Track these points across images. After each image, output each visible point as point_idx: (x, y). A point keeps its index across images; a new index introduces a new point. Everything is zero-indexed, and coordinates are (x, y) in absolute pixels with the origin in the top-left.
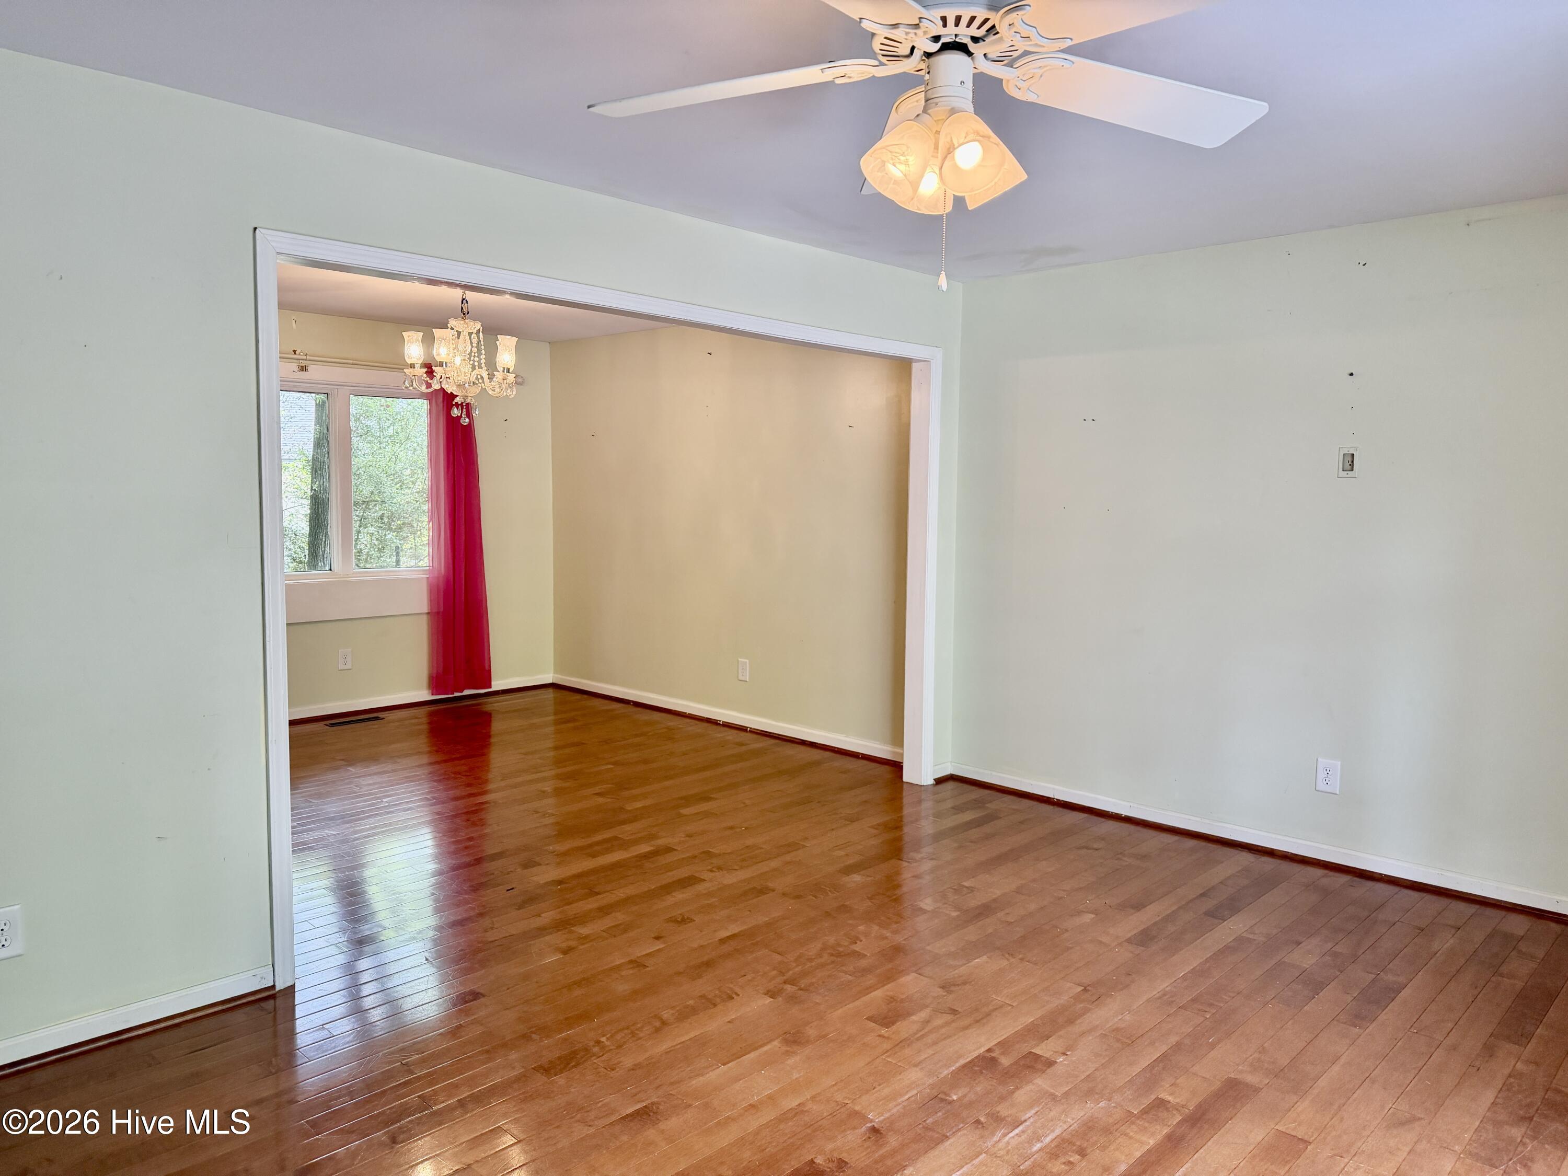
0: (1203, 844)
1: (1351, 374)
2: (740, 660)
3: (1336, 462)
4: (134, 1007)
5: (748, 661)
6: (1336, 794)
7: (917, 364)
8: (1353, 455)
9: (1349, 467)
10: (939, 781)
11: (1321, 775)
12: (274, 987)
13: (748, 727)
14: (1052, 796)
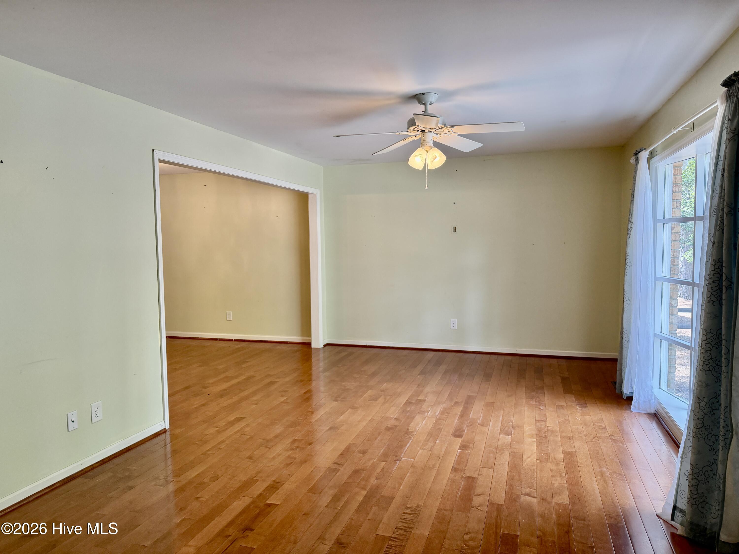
0: (418, 351)
1: (454, 203)
2: (227, 312)
3: (451, 229)
4: (130, 438)
5: (231, 312)
6: (456, 329)
7: (311, 195)
8: (456, 227)
9: (455, 231)
10: (325, 346)
11: (452, 324)
12: (165, 428)
13: (233, 339)
14: (366, 345)
